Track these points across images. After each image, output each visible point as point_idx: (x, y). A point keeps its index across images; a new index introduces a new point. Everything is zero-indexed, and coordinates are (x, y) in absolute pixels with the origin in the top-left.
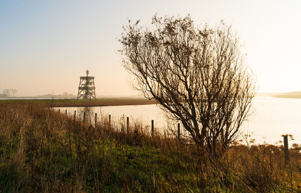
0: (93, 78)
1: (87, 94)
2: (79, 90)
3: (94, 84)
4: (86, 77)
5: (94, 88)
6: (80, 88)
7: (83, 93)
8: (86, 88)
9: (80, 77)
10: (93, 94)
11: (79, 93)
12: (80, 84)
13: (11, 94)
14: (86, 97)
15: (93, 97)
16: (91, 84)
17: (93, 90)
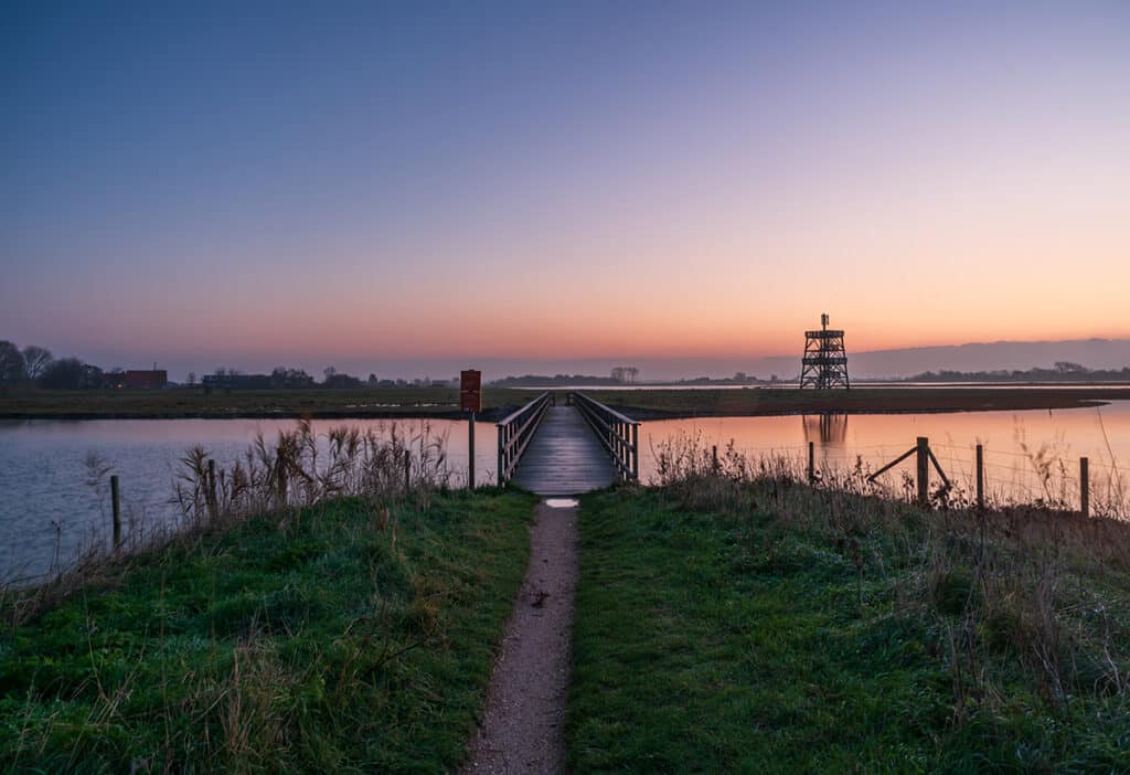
0: (840, 334)
1: (825, 374)
2: (804, 364)
3: (843, 350)
4: (821, 332)
5: (844, 361)
6: (805, 361)
7: (814, 372)
8: (821, 361)
9: (807, 333)
10: (842, 375)
11: (803, 374)
12: (806, 351)
13: (627, 377)
14: (824, 384)
15: (842, 382)
16: (835, 349)
17: (842, 366)
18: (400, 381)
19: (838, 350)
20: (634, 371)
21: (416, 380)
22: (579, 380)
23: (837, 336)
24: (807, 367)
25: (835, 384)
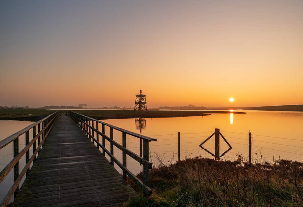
1: (141, 106)
3: (146, 100)
4: (140, 95)
5: (146, 103)
6: (136, 103)
7: (138, 106)
8: (140, 103)
9: (136, 95)
10: (145, 107)
11: (135, 106)
12: (136, 100)
13: (83, 107)
14: (141, 109)
15: (145, 109)
16: (143, 99)
17: (145, 104)
18: (6, 107)
19: (144, 100)
20: (86, 105)
21: (12, 107)
22: (68, 107)
23: (144, 96)
24: (136, 104)
25: (144, 109)
